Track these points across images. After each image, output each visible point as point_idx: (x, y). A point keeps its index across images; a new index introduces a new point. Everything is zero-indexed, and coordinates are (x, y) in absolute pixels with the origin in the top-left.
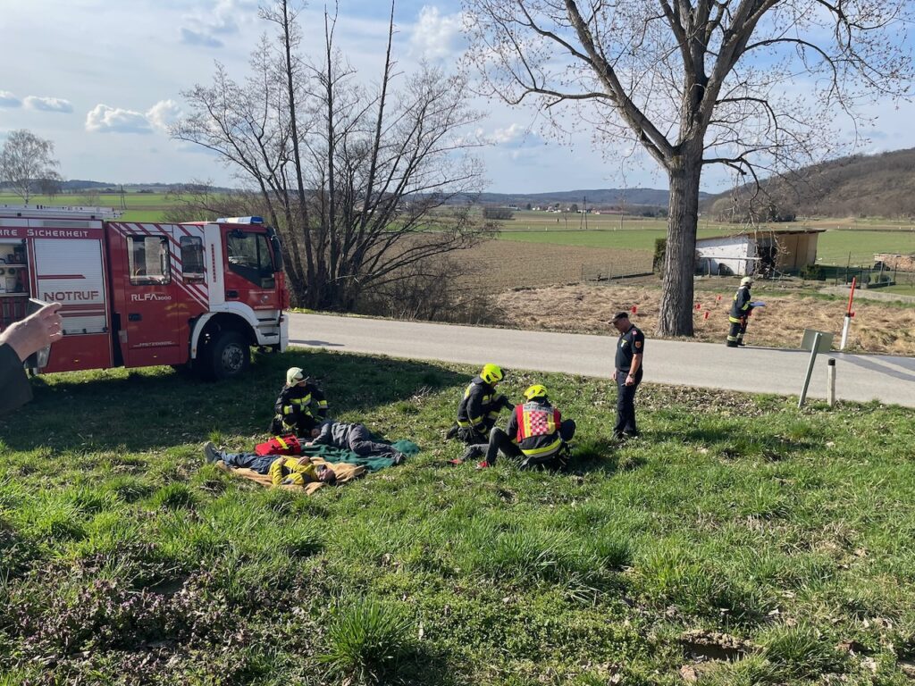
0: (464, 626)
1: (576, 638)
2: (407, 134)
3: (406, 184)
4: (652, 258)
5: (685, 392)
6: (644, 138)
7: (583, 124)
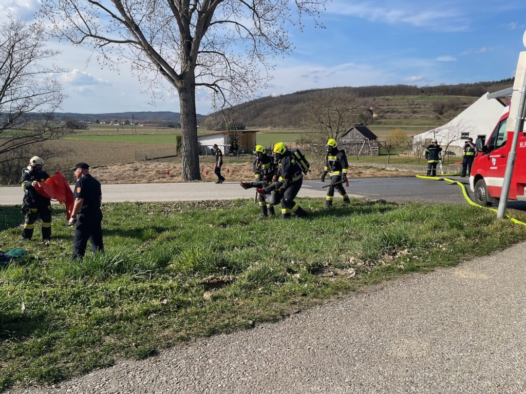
4: (175, 147)
6: (161, 70)
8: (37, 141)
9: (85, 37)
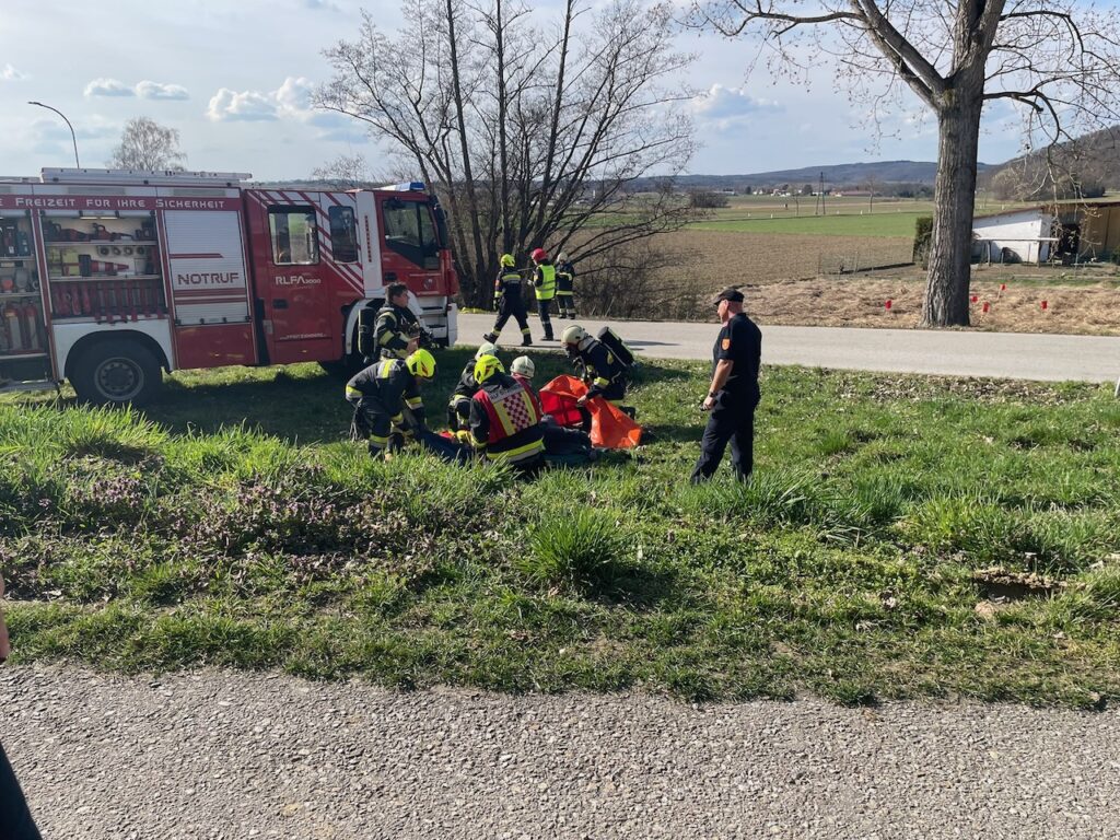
0: (692, 553)
1: (835, 571)
2: (595, 88)
3: (595, 152)
4: (911, 244)
5: (961, 382)
6: (904, 69)
7: (823, 56)
8: (641, 236)
9: (749, 18)
